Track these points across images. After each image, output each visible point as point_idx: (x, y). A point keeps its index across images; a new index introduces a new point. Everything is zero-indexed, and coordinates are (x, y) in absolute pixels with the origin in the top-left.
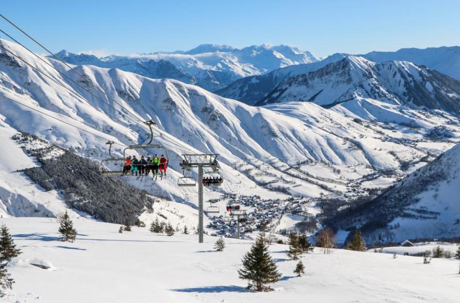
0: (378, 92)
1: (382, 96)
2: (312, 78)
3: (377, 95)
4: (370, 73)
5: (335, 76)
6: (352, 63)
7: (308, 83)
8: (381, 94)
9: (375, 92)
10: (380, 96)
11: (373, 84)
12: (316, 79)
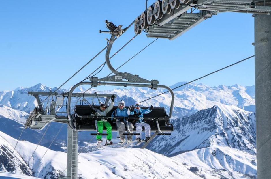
0: (238, 142)
1: (242, 145)
2: (184, 124)
3: (236, 144)
4: (236, 122)
5: (203, 123)
6: (220, 110)
7: (179, 128)
8: (240, 143)
9: (235, 141)
10: (239, 146)
11: (236, 132)
12: (188, 125)
